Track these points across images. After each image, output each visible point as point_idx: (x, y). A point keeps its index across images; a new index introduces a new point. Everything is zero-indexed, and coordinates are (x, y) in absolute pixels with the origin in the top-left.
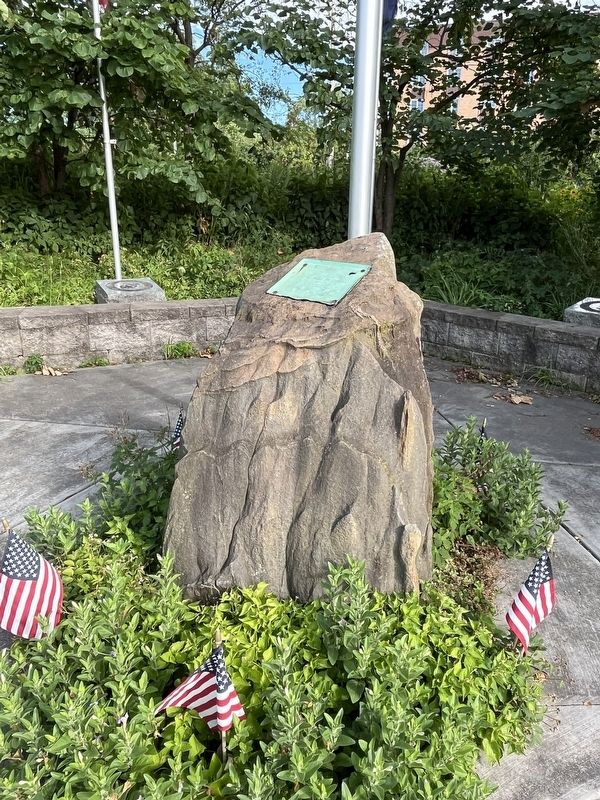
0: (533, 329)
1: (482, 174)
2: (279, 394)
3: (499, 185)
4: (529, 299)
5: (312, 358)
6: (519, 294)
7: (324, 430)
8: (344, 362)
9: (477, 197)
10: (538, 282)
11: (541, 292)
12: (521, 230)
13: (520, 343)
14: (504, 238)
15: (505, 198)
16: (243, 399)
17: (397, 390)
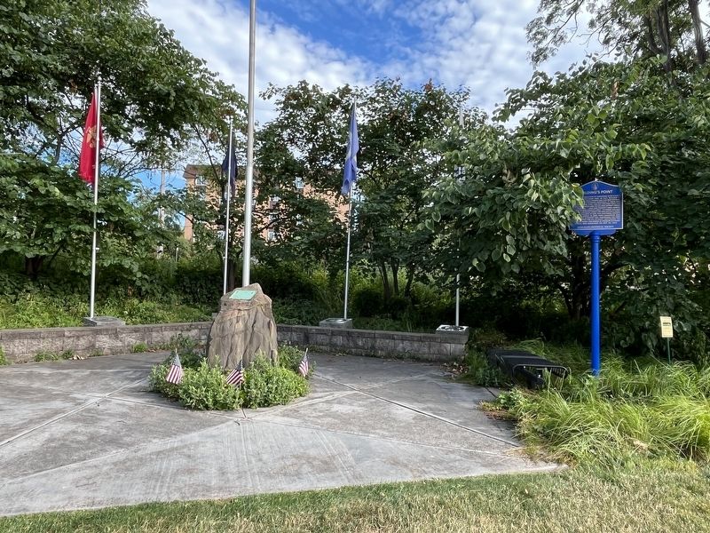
0: (307, 329)
1: (278, 266)
2: (238, 322)
3: (287, 271)
4: (304, 319)
5: (246, 313)
6: (300, 318)
7: (250, 329)
8: (254, 313)
9: (277, 277)
10: (308, 313)
11: (309, 317)
12: (300, 292)
13: (302, 335)
14: (291, 296)
15: (291, 277)
16: (228, 323)
17: (268, 319)
